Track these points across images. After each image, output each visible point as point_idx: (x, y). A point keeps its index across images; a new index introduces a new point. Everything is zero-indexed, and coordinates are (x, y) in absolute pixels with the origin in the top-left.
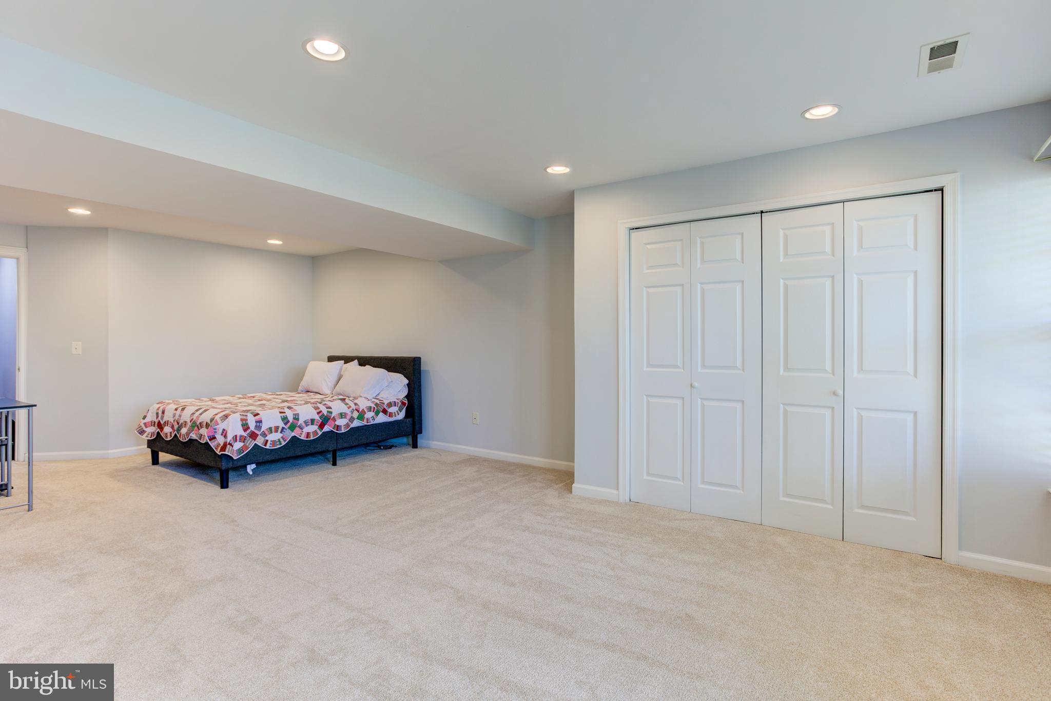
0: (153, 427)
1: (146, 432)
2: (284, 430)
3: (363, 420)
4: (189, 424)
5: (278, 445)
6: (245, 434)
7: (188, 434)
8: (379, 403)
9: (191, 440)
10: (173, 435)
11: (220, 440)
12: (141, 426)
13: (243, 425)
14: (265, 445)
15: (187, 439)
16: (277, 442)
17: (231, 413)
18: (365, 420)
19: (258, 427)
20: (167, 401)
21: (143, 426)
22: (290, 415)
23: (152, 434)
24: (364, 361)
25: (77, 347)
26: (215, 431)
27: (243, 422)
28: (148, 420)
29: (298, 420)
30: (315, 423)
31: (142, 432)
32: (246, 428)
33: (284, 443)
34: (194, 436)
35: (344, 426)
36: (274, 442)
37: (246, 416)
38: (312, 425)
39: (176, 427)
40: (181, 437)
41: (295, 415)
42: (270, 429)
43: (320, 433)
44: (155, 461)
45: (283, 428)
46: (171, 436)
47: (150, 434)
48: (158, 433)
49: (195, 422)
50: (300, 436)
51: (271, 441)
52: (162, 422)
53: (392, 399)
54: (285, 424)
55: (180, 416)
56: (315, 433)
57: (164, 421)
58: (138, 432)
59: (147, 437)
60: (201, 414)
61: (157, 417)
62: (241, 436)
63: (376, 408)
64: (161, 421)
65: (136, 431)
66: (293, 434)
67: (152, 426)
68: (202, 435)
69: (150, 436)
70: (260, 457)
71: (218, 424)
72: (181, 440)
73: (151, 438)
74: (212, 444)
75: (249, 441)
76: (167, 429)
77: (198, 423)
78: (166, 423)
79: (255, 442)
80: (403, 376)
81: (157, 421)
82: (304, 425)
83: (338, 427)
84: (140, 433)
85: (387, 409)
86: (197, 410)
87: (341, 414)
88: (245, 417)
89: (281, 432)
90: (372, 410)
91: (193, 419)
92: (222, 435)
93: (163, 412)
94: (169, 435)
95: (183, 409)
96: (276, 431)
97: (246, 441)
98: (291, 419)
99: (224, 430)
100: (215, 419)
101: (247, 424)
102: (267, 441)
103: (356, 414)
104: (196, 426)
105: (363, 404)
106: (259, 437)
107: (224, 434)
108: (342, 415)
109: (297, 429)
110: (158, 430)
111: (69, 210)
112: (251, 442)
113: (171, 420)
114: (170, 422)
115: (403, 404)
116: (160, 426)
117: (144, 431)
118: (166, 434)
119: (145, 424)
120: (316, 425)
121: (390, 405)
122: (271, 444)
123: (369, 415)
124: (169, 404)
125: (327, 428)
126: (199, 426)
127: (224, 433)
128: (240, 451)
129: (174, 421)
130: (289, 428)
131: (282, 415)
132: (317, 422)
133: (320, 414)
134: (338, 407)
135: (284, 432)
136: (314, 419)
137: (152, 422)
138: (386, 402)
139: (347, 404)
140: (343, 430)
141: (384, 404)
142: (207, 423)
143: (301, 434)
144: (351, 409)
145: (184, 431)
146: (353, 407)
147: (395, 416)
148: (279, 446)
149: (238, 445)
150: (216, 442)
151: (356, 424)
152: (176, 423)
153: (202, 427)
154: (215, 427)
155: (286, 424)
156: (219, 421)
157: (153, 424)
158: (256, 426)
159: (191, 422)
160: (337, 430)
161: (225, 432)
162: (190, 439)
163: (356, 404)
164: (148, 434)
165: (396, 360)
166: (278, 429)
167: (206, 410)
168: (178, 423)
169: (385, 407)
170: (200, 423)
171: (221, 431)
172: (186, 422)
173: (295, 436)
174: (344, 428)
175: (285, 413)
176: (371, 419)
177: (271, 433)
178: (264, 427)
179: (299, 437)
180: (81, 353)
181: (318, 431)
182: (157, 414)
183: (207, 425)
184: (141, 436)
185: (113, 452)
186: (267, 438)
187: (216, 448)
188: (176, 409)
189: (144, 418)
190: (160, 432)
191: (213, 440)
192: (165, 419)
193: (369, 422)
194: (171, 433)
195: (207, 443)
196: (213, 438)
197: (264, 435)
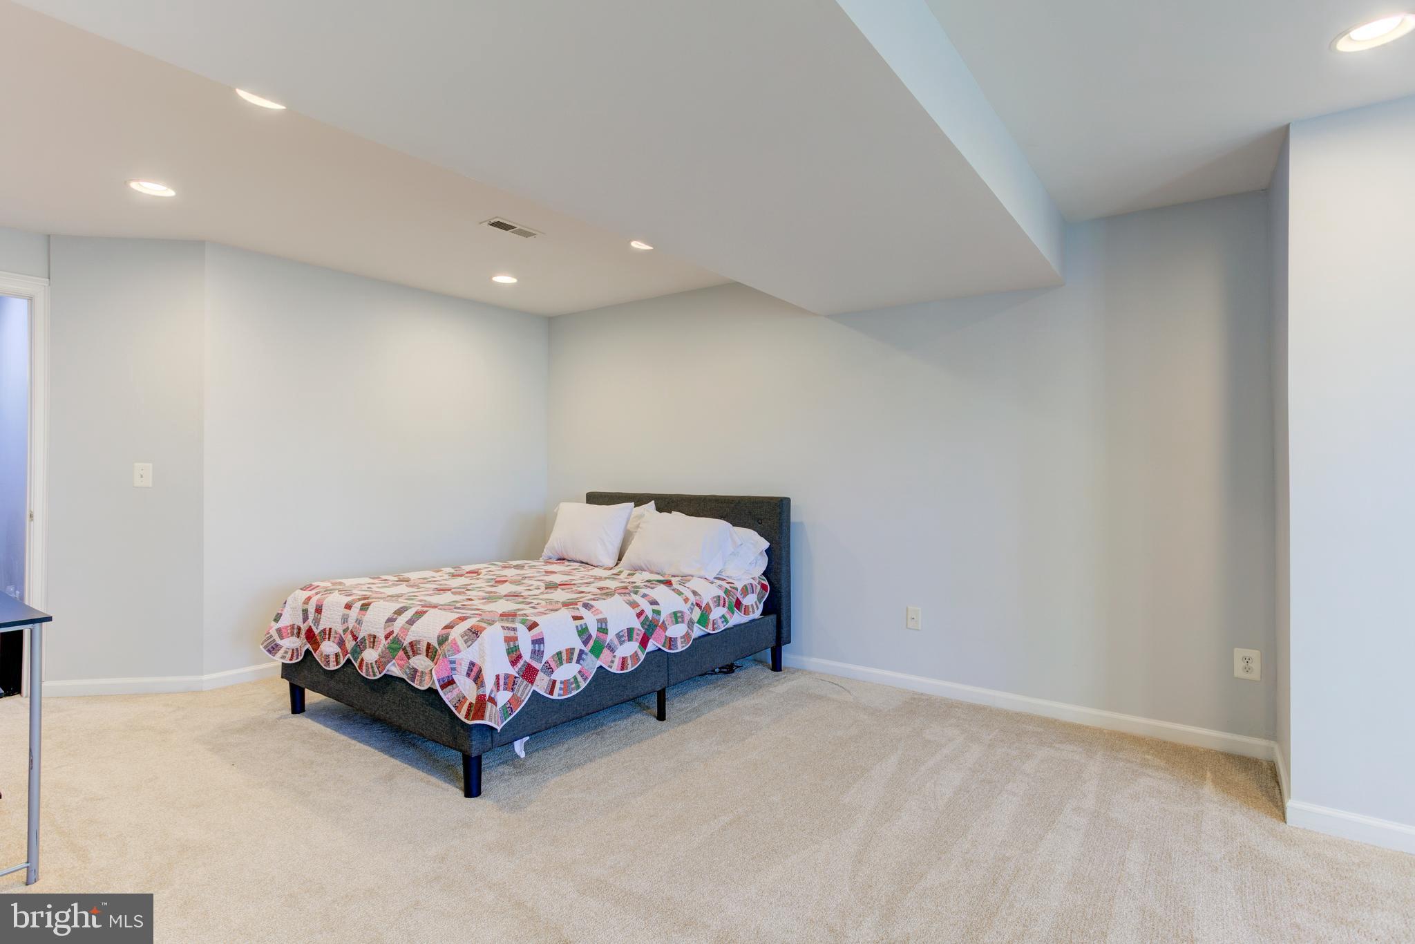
0: (294, 639)
1: (281, 647)
2: (584, 656)
3: (706, 626)
4: (383, 644)
5: (573, 689)
6: (513, 671)
7: (381, 664)
8: (730, 589)
9: (388, 679)
10: (342, 662)
11: (466, 687)
12: (271, 636)
13: (509, 651)
14: (551, 693)
15: (379, 676)
16: (572, 684)
17: (483, 625)
18: (710, 626)
19: (537, 654)
20: (322, 584)
21: (276, 636)
22: (591, 622)
23: (294, 652)
24: (667, 503)
25: (143, 474)
26: (452, 666)
27: (509, 645)
28: (285, 622)
29: (607, 633)
30: (635, 636)
31: (273, 649)
32: (515, 658)
33: (583, 685)
34: (394, 669)
35: (681, 638)
36: (566, 683)
37: (514, 629)
38: (629, 641)
39: (350, 644)
40: (364, 667)
41: (599, 621)
42: (559, 654)
43: (642, 657)
44: (298, 706)
45: (581, 652)
46: (338, 663)
47: (290, 652)
48: (308, 652)
49: (397, 641)
50: (611, 667)
51: (561, 683)
52: (316, 632)
53: (747, 580)
54: (583, 642)
55: (359, 622)
56: (635, 656)
57: (321, 628)
58: (265, 647)
59: (283, 657)
60: (411, 622)
61: (305, 619)
62: (507, 677)
63: (727, 599)
64: (314, 628)
65: (261, 647)
66: (599, 663)
67: (292, 635)
68: (416, 671)
69: (289, 656)
70: (541, 720)
71: (459, 651)
72: (364, 675)
73: (291, 660)
74: (447, 697)
75: (522, 686)
76: (328, 648)
77: (406, 643)
78: (327, 634)
79: (534, 688)
80: (756, 533)
81: (304, 628)
82: (616, 642)
83: (671, 642)
84: (269, 651)
85: (741, 600)
86: (399, 612)
87: (675, 613)
88: (512, 634)
89: (578, 662)
90: (722, 602)
91: (392, 632)
92: (468, 675)
93: (319, 610)
94: (332, 659)
95: (365, 607)
96: (569, 660)
97: (516, 686)
98: (593, 631)
99: (472, 664)
100: (451, 638)
101: (517, 648)
102: (554, 682)
103: (697, 614)
104: (399, 647)
105: (709, 593)
106: (540, 675)
107: (473, 674)
108: (677, 617)
109: (606, 652)
110: (308, 646)
111: (134, 185)
112: (526, 687)
113: (339, 628)
114: (336, 633)
115: (764, 587)
116: (310, 635)
117: (277, 645)
118: (328, 656)
119: (279, 631)
120: (637, 640)
121: (745, 591)
122: (560, 689)
123: (717, 613)
124: (328, 591)
125: (651, 646)
126: (409, 649)
127: (476, 674)
128: (508, 708)
129: (345, 631)
130: (592, 651)
131: (579, 622)
132: (638, 634)
133: (642, 618)
134: (669, 602)
135: (583, 660)
136: (633, 629)
137: (292, 627)
138: (739, 586)
139: (680, 593)
140: (680, 647)
141: (736, 589)
142: (429, 645)
143: (612, 662)
144: (690, 603)
145: (370, 655)
146: (692, 599)
147: (754, 612)
148: (575, 693)
149: (503, 697)
150: (455, 692)
151: (697, 631)
152: (350, 637)
153: (415, 653)
154: (453, 658)
155: (585, 643)
156: (460, 642)
157: (295, 631)
158: (534, 652)
159: (387, 637)
160: (670, 649)
161: (475, 670)
162: (385, 675)
163: (695, 593)
164: (286, 652)
165: (739, 502)
166: (573, 654)
167: (420, 614)
168: (355, 638)
169: (739, 597)
170: (411, 644)
171: (465, 668)
172: (375, 637)
173: (601, 667)
174: (682, 643)
175: (581, 618)
176: (720, 621)
177: (561, 664)
178: (549, 653)
179: (609, 669)
180: (151, 486)
181: (640, 653)
182: (305, 612)
183: (431, 652)
184: (270, 656)
185: (211, 679)
186: (553, 677)
187: (456, 707)
188: (348, 606)
189: (278, 618)
190: (311, 650)
191: (450, 687)
192: (324, 624)
193: (716, 628)
194: (337, 655)
195: (432, 691)
196: (449, 683)
197: (549, 669)
